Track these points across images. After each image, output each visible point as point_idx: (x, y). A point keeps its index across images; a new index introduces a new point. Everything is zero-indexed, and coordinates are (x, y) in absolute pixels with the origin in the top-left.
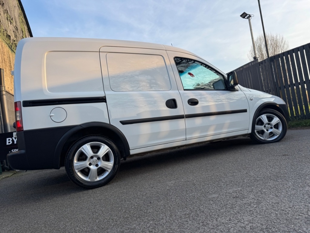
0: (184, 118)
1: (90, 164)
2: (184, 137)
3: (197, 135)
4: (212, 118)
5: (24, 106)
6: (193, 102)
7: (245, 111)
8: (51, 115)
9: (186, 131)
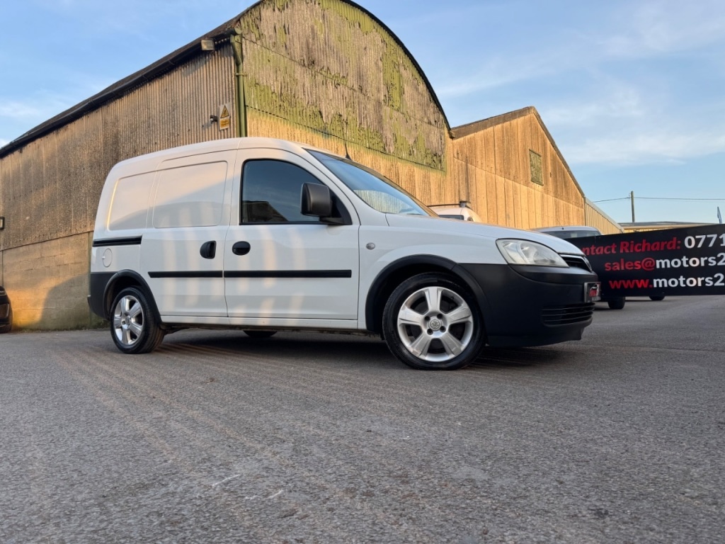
0: (221, 276)
1: (124, 323)
2: (224, 311)
3: (240, 311)
4: (269, 282)
5: (94, 246)
6: (242, 249)
7: (347, 274)
8: (104, 257)
9: (226, 301)
